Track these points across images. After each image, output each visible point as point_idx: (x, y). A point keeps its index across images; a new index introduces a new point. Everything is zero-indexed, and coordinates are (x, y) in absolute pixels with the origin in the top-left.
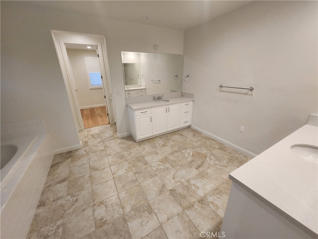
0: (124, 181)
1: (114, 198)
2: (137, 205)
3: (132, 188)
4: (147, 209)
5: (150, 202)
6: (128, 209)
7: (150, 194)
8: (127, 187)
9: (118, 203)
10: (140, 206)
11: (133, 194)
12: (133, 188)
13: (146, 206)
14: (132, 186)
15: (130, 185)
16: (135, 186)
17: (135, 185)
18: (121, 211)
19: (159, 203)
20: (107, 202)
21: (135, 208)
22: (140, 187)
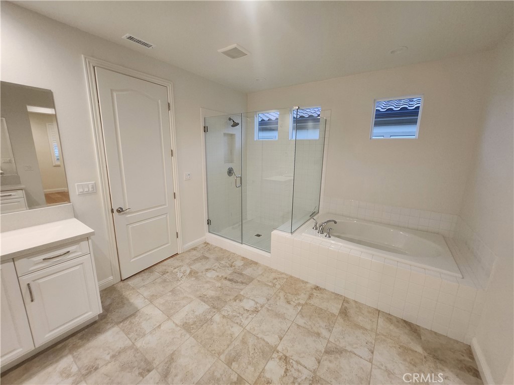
0: (251, 352)
1: (245, 322)
2: (207, 327)
3: (228, 346)
4: (192, 326)
5: (188, 336)
6: (217, 318)
7: (191, 347)
8: (237, 343)
9: (235, 318)
10: (202, 326)
11: (220, 336)
12: (226, 347)
13: (193, 329)
14: (231, 348)
15: (234, 348)
16: (224, 351)
17: (226, 352)
18: (223, 313)
19: (174, 340)
20: (250, 314)
21: (209, 322)
22: (213, 352)
